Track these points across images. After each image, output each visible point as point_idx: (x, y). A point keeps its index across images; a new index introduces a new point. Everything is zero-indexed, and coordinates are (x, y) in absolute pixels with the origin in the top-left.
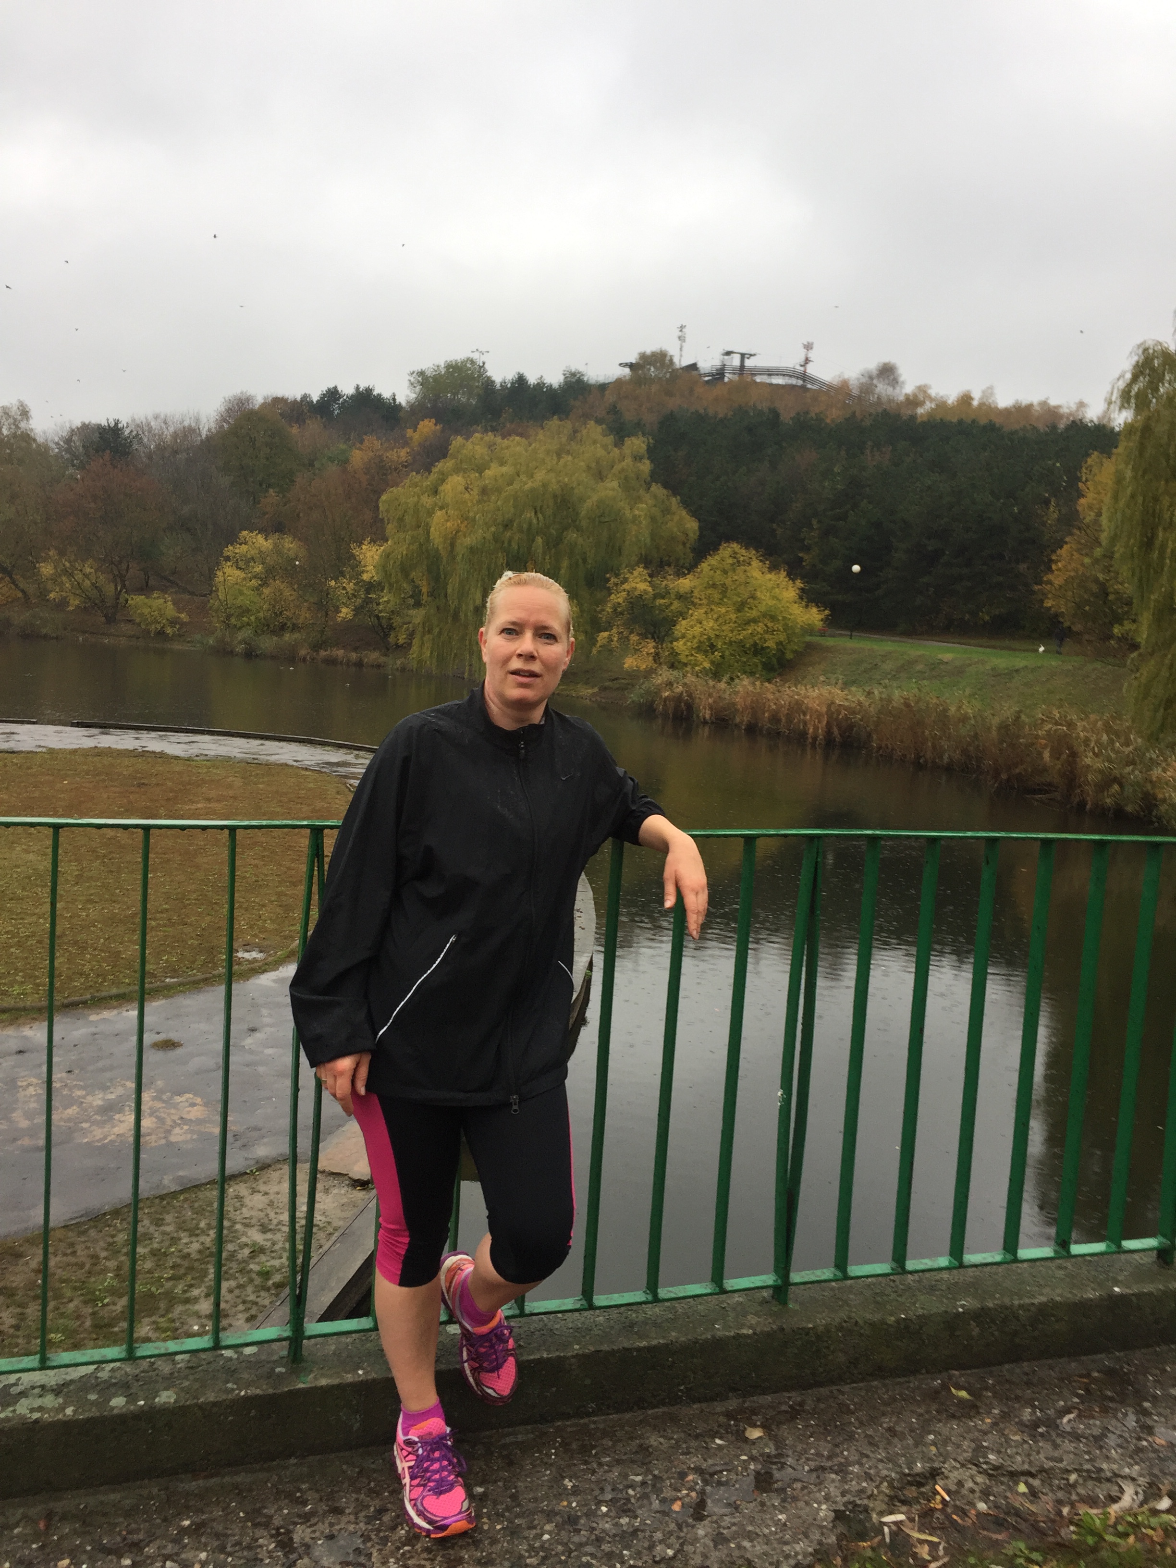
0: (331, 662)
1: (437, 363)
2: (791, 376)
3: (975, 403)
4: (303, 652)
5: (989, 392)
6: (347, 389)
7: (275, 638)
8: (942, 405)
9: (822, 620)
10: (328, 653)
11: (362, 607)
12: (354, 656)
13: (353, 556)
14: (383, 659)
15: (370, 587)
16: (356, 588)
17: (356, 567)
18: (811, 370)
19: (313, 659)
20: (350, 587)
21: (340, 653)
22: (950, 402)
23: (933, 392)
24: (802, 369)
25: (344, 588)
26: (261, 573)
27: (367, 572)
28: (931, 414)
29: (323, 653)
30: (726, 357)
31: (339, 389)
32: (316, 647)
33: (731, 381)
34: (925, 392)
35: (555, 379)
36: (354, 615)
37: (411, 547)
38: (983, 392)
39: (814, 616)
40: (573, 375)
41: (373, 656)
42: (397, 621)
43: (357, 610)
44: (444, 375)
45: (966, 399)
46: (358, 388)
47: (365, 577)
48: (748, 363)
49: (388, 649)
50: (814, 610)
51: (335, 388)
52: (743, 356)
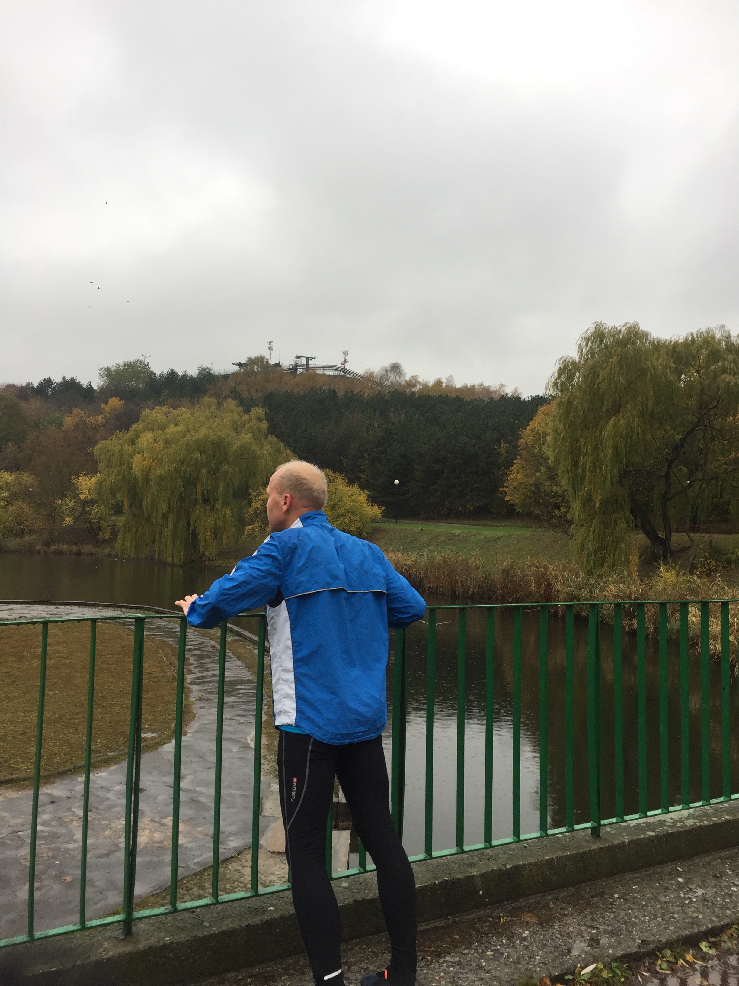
0: (59, 553)
1: (118, 363)
2: (336, 370)
3: (444, 385)
4: (38, 547)
5: (450, 379)
6: (57, 379)
7: (18, 539)
8: (426, 386)
9: (381, 513)
10: (56, 547)
11: (79, 516)
12: (75, 548)
13: (73, 484)
14: (94, 550)
15: (85, 503)
16: (76, 504)
17: (75, 492)
18: (348, 366)
19: (45, 552)
20: (71, 504)
21: (65, 547)
22: (430, 385)
23: (420, 380)
24: (343, 366)
25: (67, 505)
26: (8, 497)
27: (83, 493)
28: (421, 391)
29: (52, 548)
30: (298, 359)
31: (52, 379)
32: (47, 544)
33: (302, 374)
34: (416, 379)
35: (193, 372)
36: (74, 522)
37: (117, 477)
38: (447, 379)
39: (376, 511)
40: (204, 369)
41: (88, 548)
42: (103, 524)
43: (76, 519)
44: (122, 370)
45: (439, 383)
46: (64, 378)
47: (82, 497)
48: (311, 363)
49: (98, 543)
50: (376, 507)
51: (49, 378)
52: (308, 358)
